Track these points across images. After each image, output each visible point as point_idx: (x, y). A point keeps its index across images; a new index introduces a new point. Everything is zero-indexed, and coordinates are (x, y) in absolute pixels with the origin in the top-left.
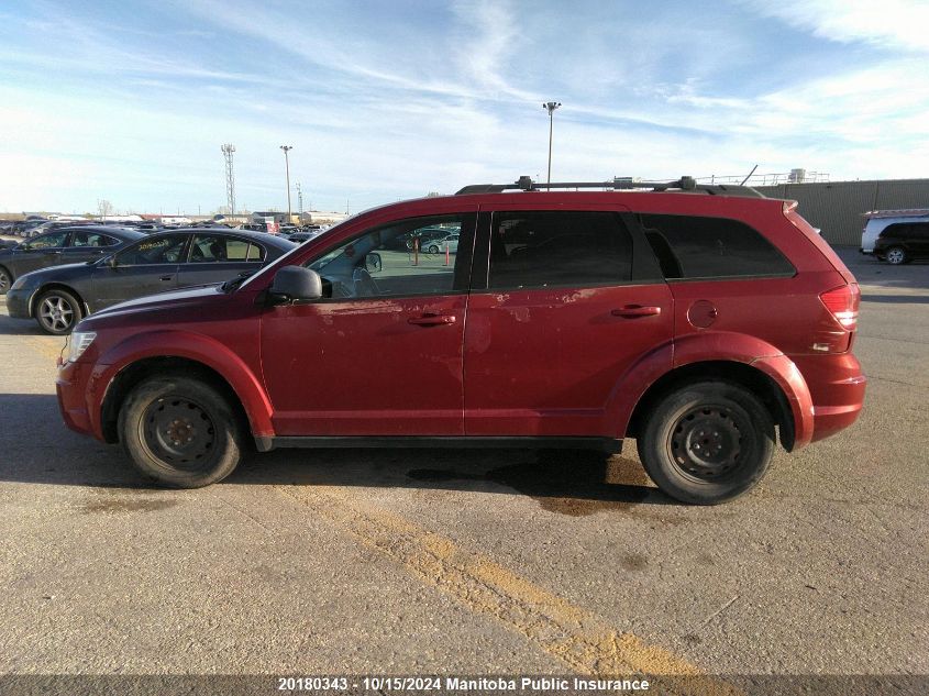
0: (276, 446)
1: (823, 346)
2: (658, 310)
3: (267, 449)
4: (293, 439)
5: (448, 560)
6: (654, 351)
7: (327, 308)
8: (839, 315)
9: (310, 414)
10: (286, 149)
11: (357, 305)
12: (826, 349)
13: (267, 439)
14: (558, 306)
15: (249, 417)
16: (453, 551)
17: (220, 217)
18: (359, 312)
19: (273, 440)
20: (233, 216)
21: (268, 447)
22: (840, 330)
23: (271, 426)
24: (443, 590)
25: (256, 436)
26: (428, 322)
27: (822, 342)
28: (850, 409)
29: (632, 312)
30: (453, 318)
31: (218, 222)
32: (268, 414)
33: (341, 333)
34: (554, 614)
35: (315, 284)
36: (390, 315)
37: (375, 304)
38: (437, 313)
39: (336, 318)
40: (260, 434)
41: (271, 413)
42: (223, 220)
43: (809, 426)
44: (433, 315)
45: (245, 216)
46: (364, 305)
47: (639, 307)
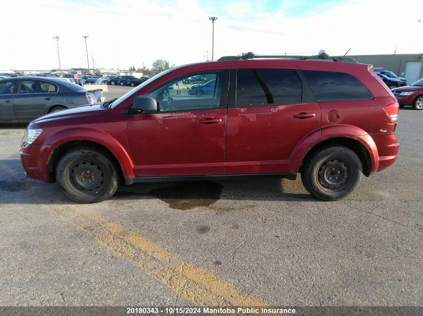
0: (135, 182)
1: (384, 130)
2: (314, 115)
3: (131, 184)
4: (144, 178)
5: (117, 234)
6: (312, 133)
7: (159, 116)
8: (391, 116)
9: (151, 166)
10: (85, 37)
11: (174, 114)
12: (385, 131)
13: (131, 179)
14: (269, 114)
15: (123, 169)
16: (121, 230)
17: (54, 71)
18: (176, 118)
19: (134, 179)
20: (60, 70)
21: (131, 182)
22: (392, 123)
23: (133, 172)
24: (109, 249)
25: (126, 178)
26: (209, 122)
27: (384, 128)
28: (392, 157)
29: (302, 116)
30: (221, 120)
31: (53, 73)
32: (131, 167)
33: (167, 128)
34: (158, 256)
35: (154, 104)
36: (191, 119)
37: (183, 114)
38: (213, 117)
39: (164, 120)
40: (128, 176)
41: (133, 167)
42: (56, 72)
43: (377, 165)
44: (211, 119)
45: (67, 70)
46: (178, 114)
47: (306, 114)
